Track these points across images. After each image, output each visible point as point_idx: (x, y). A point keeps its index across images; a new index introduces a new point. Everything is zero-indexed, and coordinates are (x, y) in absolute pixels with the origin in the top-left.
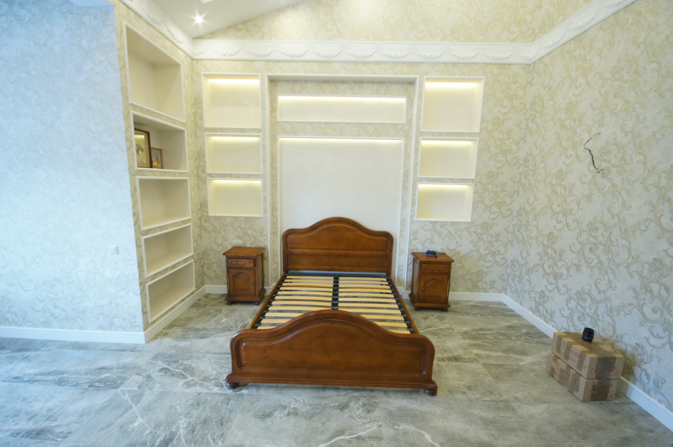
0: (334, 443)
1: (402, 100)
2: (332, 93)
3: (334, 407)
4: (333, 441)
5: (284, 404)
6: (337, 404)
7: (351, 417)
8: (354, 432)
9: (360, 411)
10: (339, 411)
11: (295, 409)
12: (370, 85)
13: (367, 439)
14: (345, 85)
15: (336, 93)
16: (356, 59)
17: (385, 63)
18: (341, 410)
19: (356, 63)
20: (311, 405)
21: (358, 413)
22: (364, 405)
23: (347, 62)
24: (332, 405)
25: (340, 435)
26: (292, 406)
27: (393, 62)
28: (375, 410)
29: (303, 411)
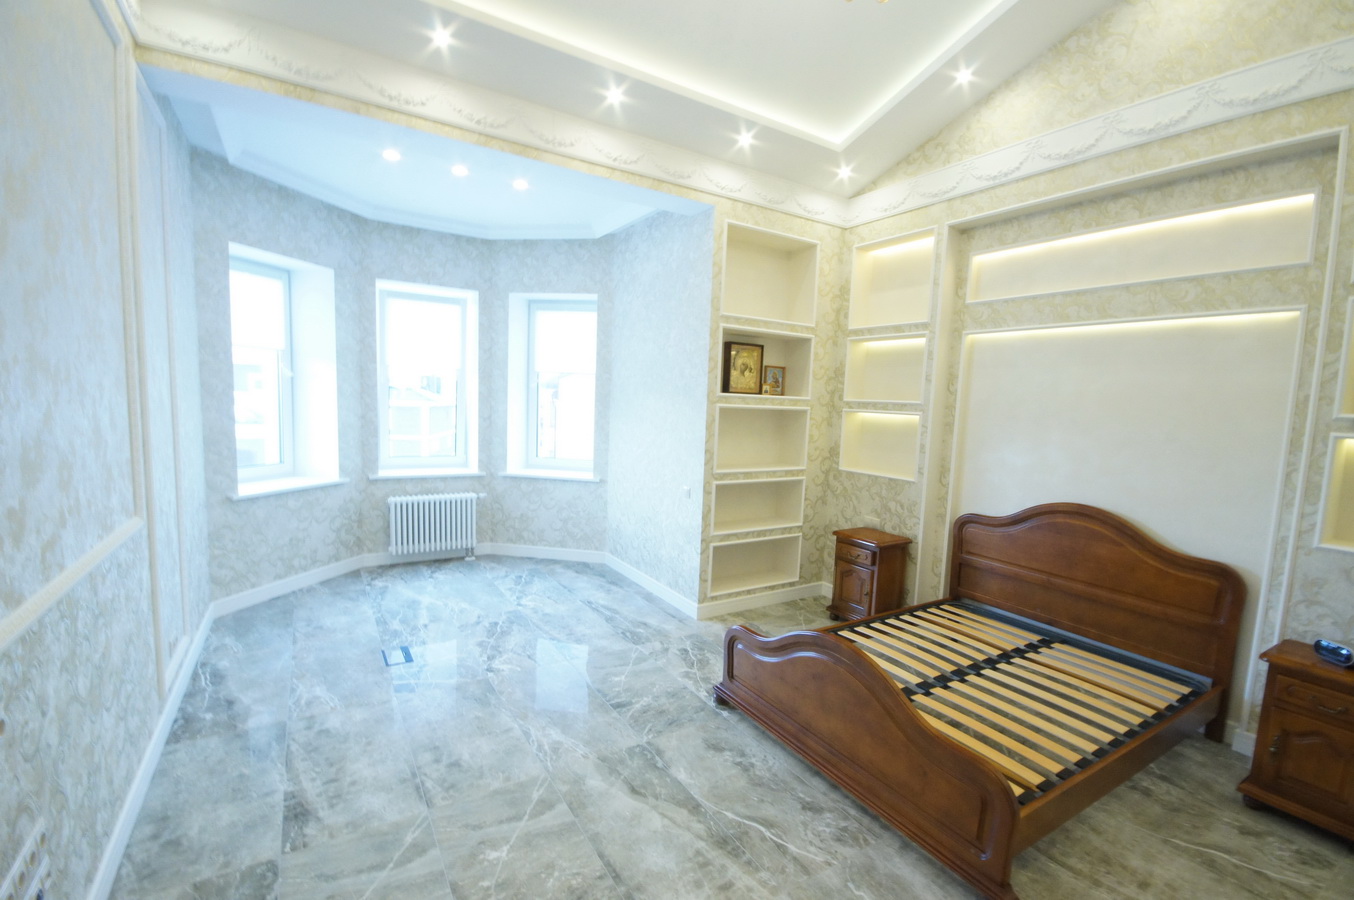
0: (744, 824)
1: (1306, 200)
2: (1087, 227)
3: (800, 798)
4: (747, 822)
5: (747, 751)
6: (808, 799)
7: (805, 824)
8: (784, 838)
9: (828, 830)
10: (799, 806)
11: (752, 765)
12: (1196, 185)
13: (789, 858)
14: (1123, 201)
15: (1098, 225)
16: (1144, 139)
17: (1229, 122)
18: (804, 808)
19: (1141, 146)
20: (776, 775)
21: (821, 829)
22: (845, 829)
23: (1118, 152)
24: (802, 795)
25: (762, 824)
26: (753, 760)
27: (1254, 114)
28: (852, 846)
29: (758, 773)
